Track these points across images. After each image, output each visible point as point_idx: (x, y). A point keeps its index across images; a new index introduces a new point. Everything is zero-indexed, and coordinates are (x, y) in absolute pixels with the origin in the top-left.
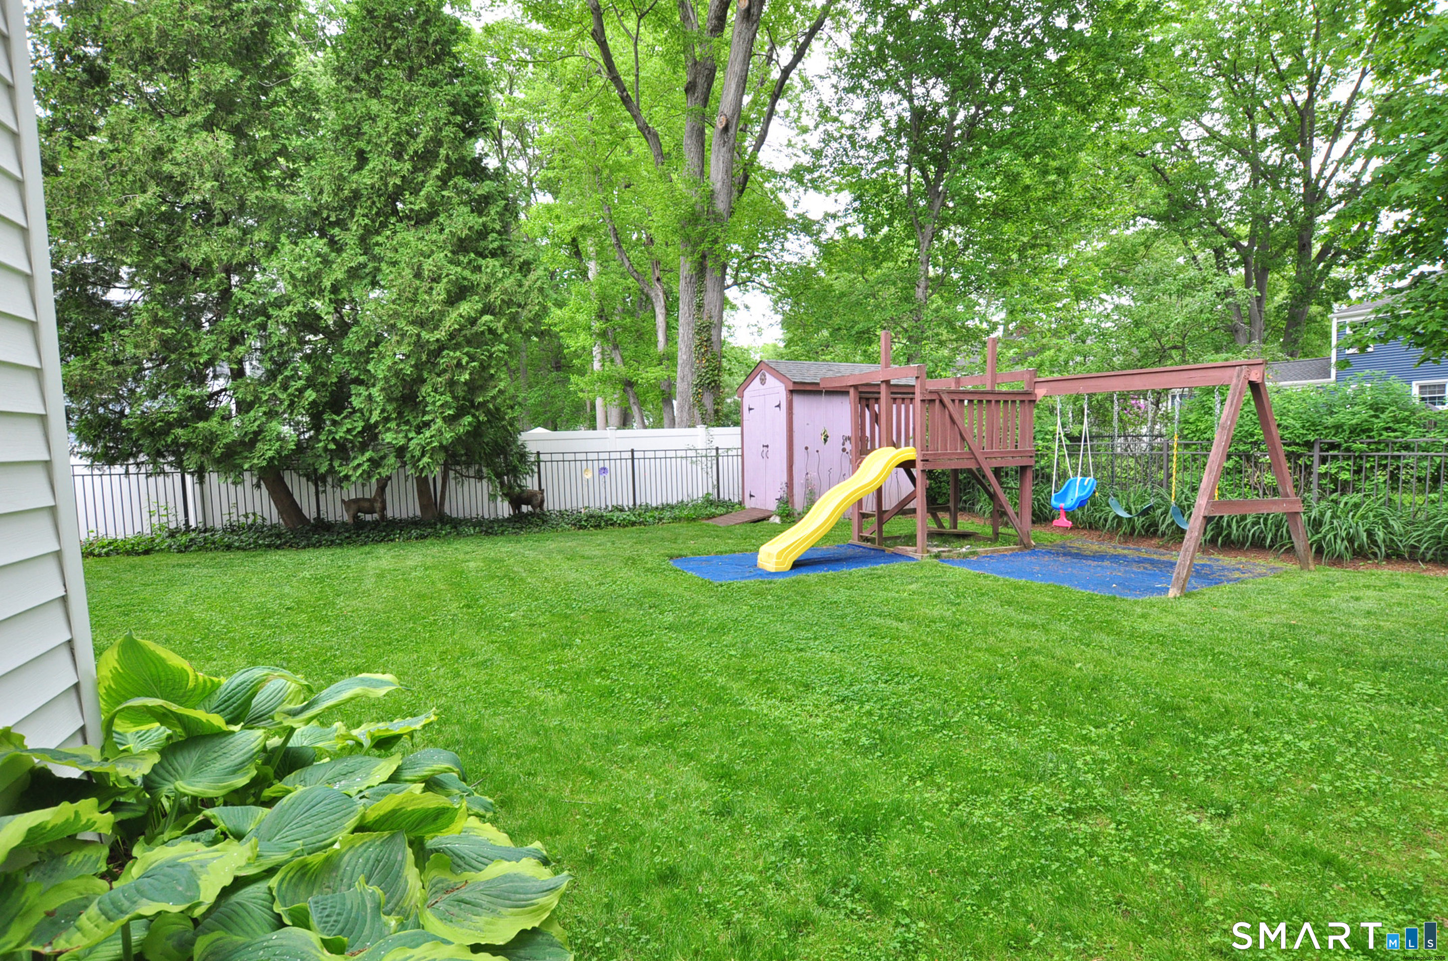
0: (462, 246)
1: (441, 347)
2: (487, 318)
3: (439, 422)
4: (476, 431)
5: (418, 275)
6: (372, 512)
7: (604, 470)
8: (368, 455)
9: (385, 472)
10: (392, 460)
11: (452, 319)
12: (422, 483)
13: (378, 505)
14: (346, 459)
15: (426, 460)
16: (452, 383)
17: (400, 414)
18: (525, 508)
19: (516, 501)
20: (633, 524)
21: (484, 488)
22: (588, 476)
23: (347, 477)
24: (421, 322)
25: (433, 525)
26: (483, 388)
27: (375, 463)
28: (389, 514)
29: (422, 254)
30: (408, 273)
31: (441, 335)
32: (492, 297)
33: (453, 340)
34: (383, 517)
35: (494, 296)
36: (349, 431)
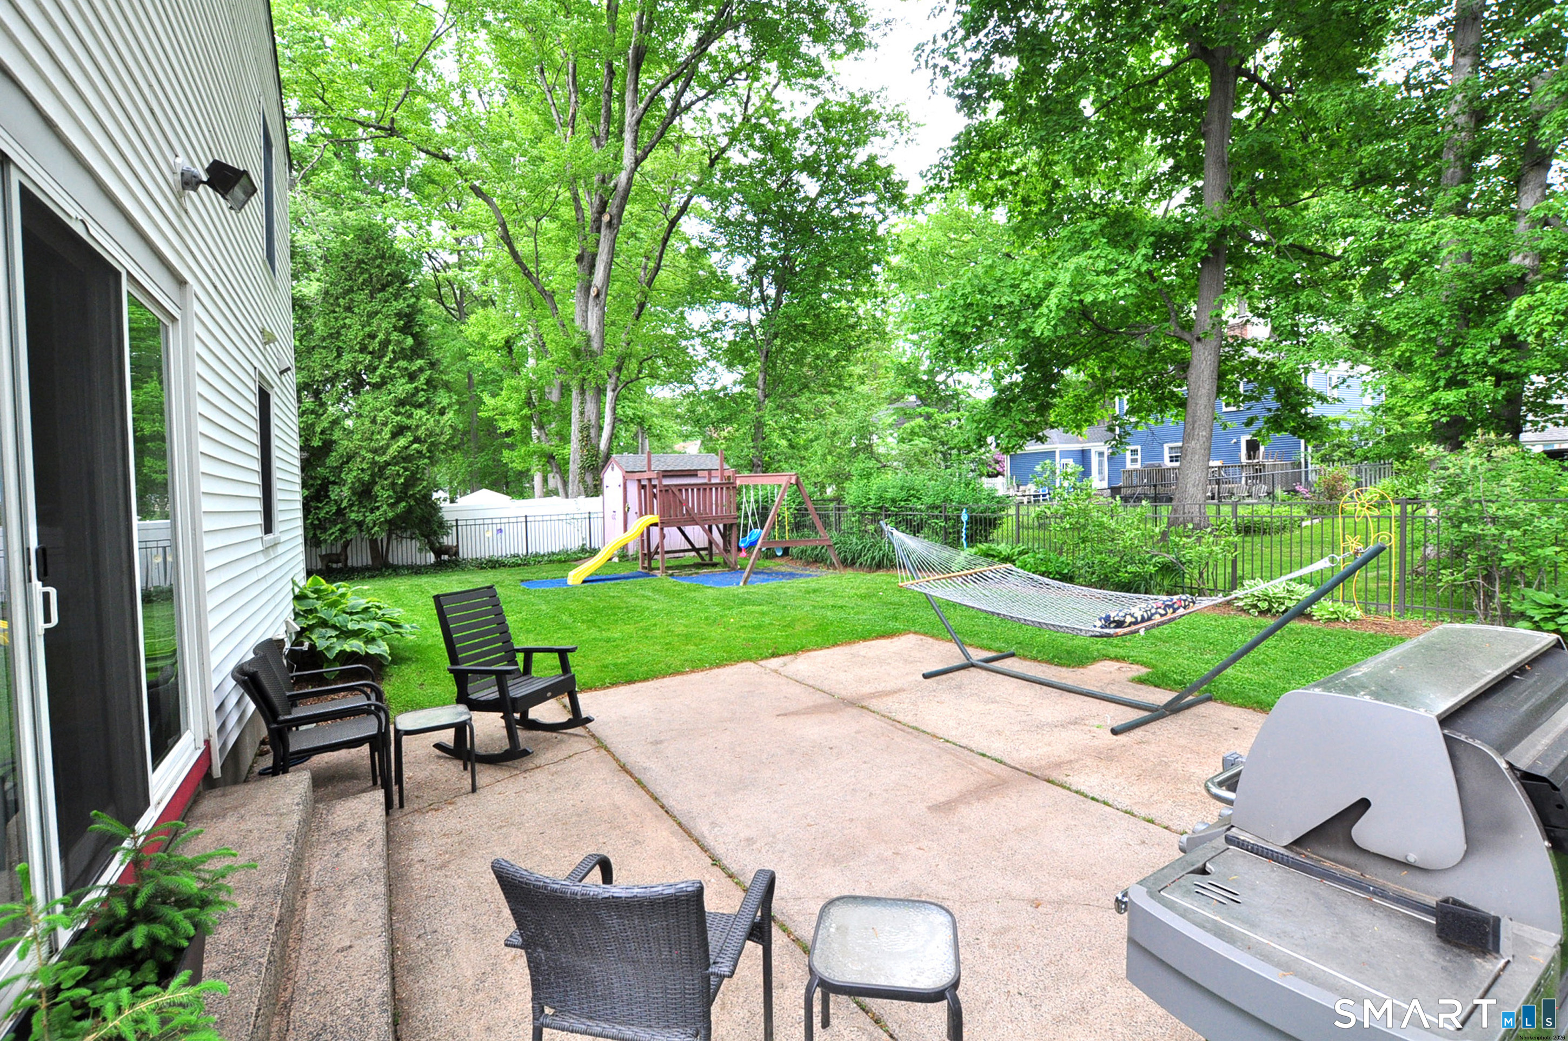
0: (401, 403)
1: (388, 464)
2: (415, 446)
3: (385, 507)
4: (409, 510)
5: (374, 421)
6: (337, 562)
7: (500, 531)
8: (339, 526)
9: (349, 537)
10: (354, 529)
11: (392, 450)
12: (373, 543)
13: (342, 558)
14: (325, 530)
15: (376, 529)
16: (393, 484)
17: (360, 502)
18: (446, 557)
19: (439, 552)
20: (519, 565)
21: (416, 544)
22: (489, 534)
23: (325, 541)
24: (375, 451)
25: (380, 570)
26: (413, 486)
27: (343, 532)
28: (349, 563)
29: (377, 410)
30: (367, 422)
31: (386, 458)
32: (419, 433)
33: (395, 461)
34: (346, 565)
35: (421, 432)
36: (327, 513)
